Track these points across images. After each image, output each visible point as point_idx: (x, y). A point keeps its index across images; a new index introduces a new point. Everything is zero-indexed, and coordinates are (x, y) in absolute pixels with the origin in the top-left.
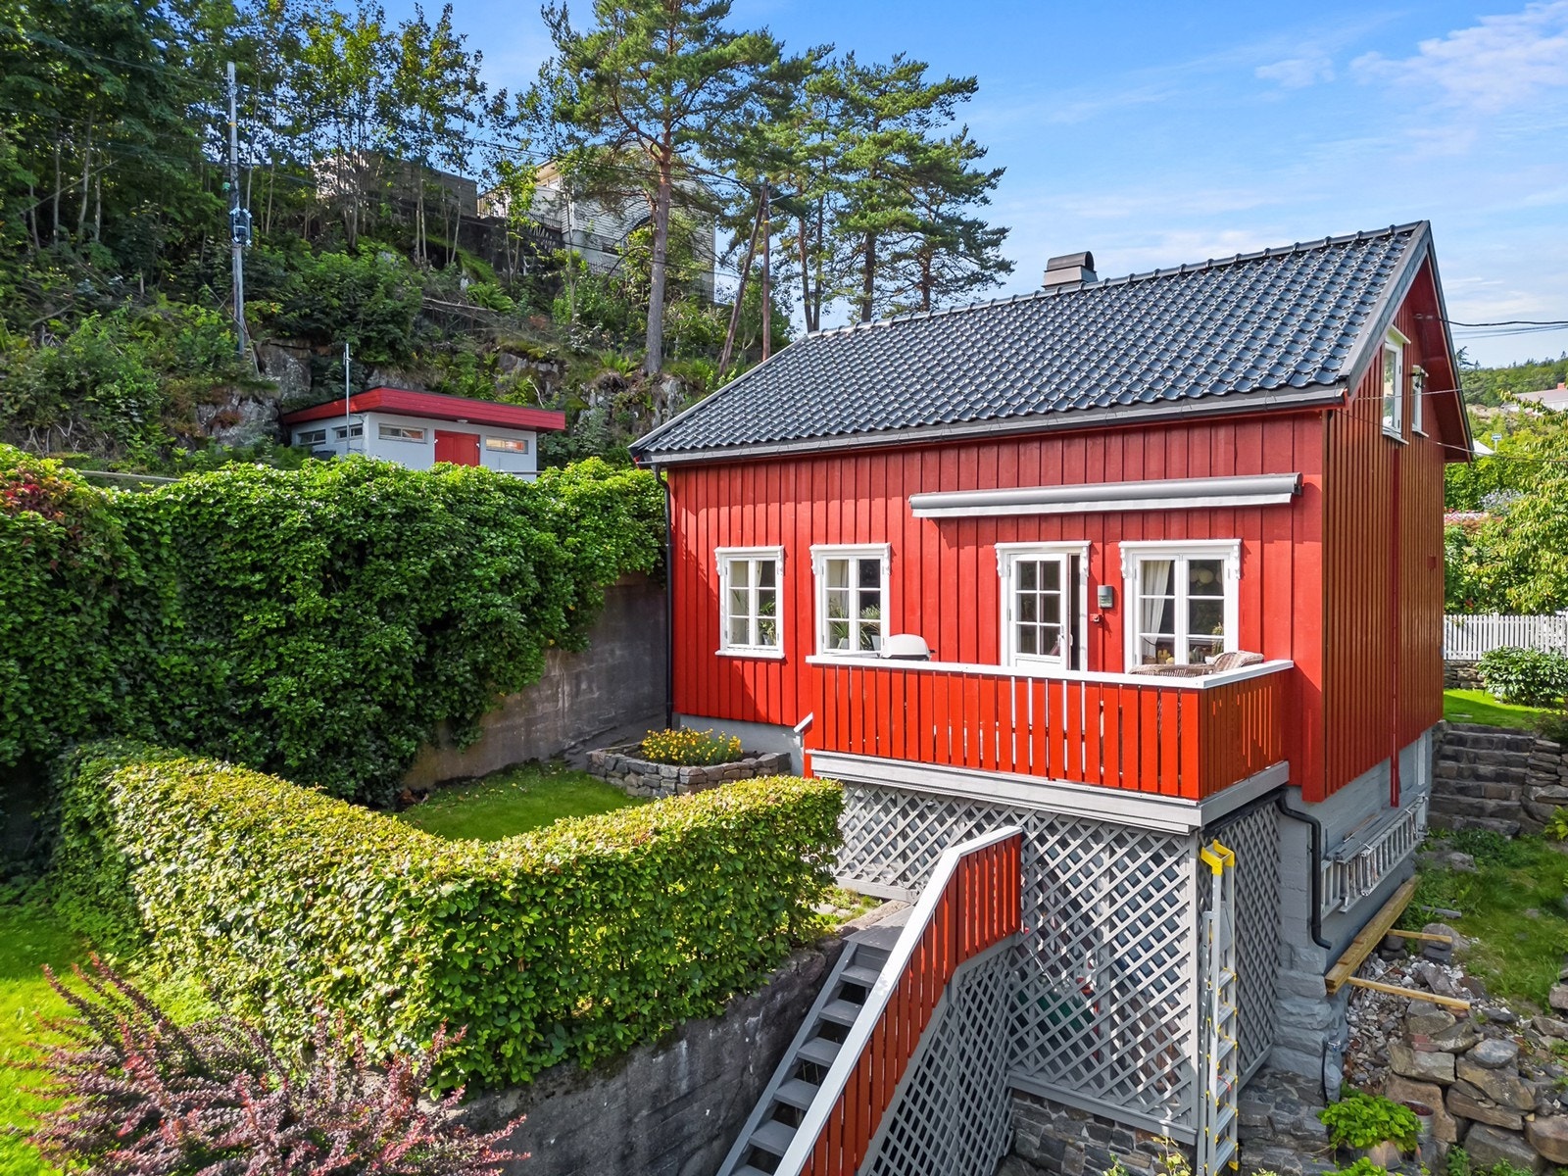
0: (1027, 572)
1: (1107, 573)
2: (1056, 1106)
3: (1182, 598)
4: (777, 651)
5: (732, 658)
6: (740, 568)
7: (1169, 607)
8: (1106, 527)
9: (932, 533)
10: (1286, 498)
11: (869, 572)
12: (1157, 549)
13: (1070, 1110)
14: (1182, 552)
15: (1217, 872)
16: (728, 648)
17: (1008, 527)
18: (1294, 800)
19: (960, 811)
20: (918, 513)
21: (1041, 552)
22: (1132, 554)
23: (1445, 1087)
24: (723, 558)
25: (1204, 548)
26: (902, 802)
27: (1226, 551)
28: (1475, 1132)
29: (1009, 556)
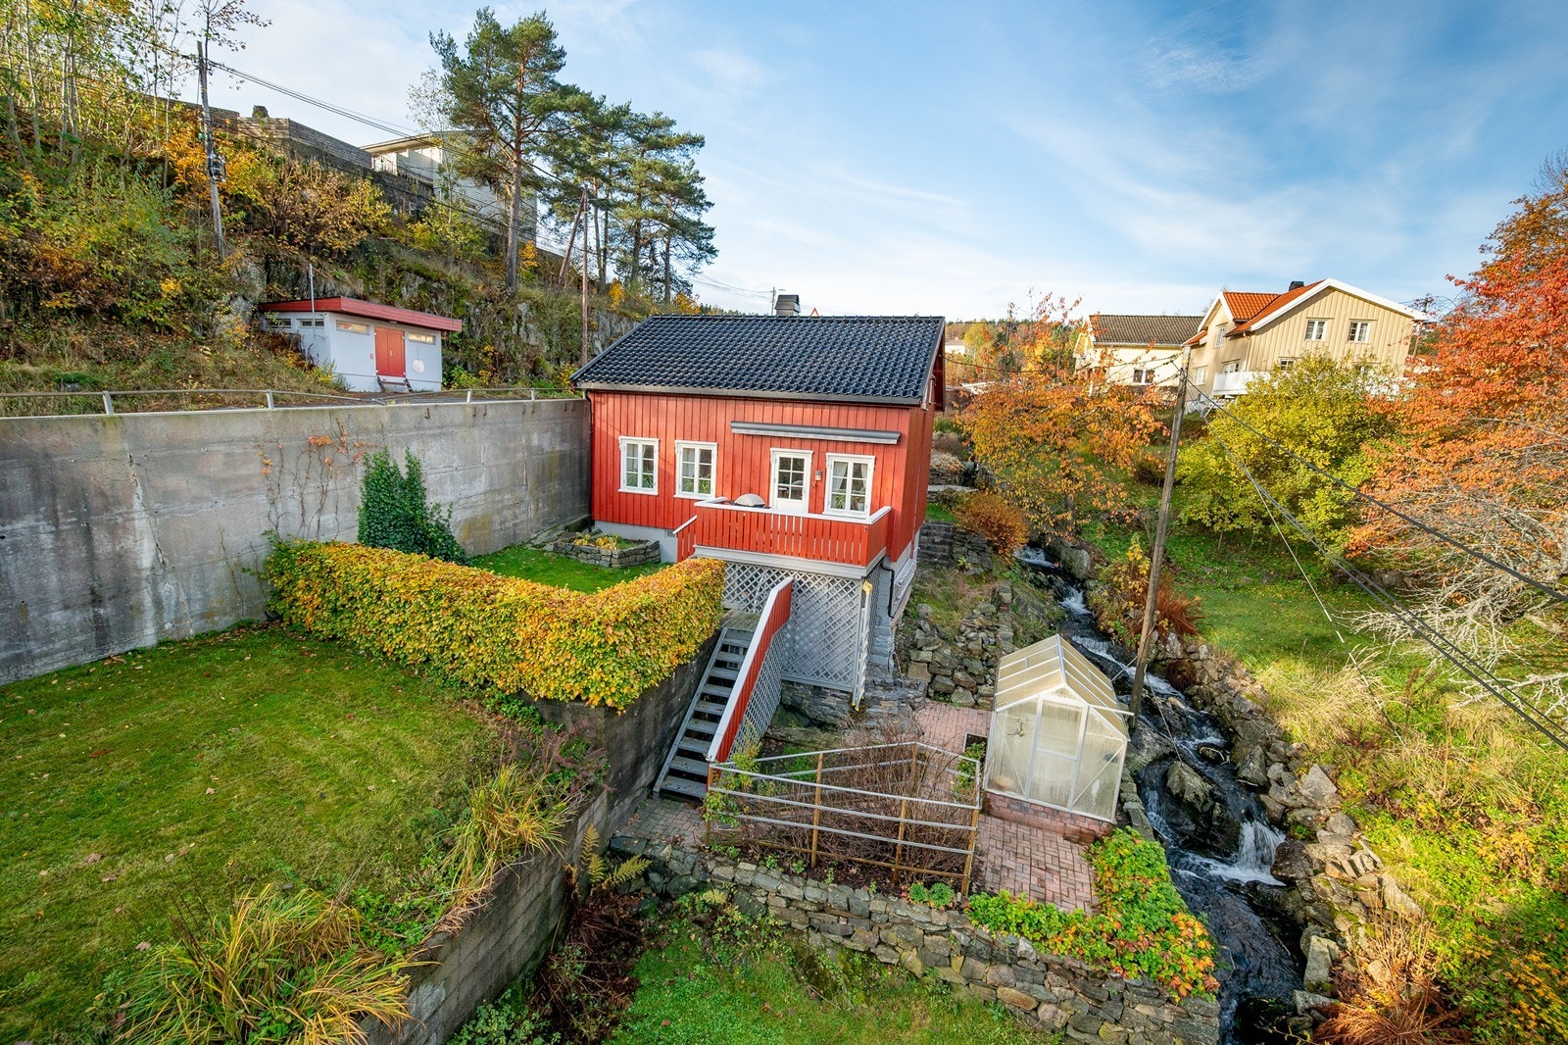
0: (784, 463)
1: (819, 467)
2: (799, 684)
3: (850, 479)
4: (654, 491)
5: (627, 493)
6: (633, 447)
7: (844, 481)
8: (821, 446)
9: (739, 440)
10: (895, 442)
11: (706, 456)
12: (841, 457)
13: (803, 685)
14: (851, 460)
15: (868, 594)
16: (624, 488)
17: (776, 441)
18: (885, 564)
19: (765, 571)
20: (735, 431)
21: (793, 454)
22: (832, 458)
23: (929, 663)
24: (624, 442)
25: (861, 459)
26: (738, 568)
27: (869, 461)
28: (937, 678)
29: (777, 454)
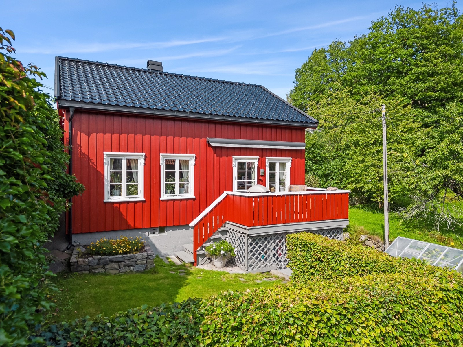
3: (278, 172)
4: (140, 197)
5: (113, 203)
6: (116, 164)
8: (262, 153)
12: (273, 159)
14: (278, 160)
17: (236, 151)
20: (212, 144)
21: (246, 159)
22: (268, 160)
24: (108, 157)
25: (283, 159)
27: (287, 160)
29: (236, 160)
